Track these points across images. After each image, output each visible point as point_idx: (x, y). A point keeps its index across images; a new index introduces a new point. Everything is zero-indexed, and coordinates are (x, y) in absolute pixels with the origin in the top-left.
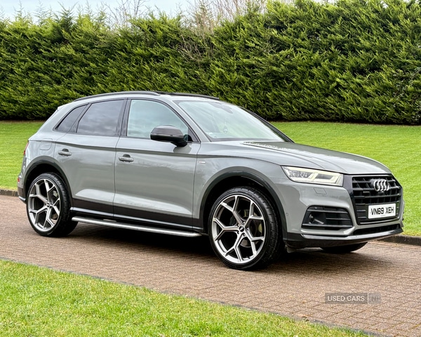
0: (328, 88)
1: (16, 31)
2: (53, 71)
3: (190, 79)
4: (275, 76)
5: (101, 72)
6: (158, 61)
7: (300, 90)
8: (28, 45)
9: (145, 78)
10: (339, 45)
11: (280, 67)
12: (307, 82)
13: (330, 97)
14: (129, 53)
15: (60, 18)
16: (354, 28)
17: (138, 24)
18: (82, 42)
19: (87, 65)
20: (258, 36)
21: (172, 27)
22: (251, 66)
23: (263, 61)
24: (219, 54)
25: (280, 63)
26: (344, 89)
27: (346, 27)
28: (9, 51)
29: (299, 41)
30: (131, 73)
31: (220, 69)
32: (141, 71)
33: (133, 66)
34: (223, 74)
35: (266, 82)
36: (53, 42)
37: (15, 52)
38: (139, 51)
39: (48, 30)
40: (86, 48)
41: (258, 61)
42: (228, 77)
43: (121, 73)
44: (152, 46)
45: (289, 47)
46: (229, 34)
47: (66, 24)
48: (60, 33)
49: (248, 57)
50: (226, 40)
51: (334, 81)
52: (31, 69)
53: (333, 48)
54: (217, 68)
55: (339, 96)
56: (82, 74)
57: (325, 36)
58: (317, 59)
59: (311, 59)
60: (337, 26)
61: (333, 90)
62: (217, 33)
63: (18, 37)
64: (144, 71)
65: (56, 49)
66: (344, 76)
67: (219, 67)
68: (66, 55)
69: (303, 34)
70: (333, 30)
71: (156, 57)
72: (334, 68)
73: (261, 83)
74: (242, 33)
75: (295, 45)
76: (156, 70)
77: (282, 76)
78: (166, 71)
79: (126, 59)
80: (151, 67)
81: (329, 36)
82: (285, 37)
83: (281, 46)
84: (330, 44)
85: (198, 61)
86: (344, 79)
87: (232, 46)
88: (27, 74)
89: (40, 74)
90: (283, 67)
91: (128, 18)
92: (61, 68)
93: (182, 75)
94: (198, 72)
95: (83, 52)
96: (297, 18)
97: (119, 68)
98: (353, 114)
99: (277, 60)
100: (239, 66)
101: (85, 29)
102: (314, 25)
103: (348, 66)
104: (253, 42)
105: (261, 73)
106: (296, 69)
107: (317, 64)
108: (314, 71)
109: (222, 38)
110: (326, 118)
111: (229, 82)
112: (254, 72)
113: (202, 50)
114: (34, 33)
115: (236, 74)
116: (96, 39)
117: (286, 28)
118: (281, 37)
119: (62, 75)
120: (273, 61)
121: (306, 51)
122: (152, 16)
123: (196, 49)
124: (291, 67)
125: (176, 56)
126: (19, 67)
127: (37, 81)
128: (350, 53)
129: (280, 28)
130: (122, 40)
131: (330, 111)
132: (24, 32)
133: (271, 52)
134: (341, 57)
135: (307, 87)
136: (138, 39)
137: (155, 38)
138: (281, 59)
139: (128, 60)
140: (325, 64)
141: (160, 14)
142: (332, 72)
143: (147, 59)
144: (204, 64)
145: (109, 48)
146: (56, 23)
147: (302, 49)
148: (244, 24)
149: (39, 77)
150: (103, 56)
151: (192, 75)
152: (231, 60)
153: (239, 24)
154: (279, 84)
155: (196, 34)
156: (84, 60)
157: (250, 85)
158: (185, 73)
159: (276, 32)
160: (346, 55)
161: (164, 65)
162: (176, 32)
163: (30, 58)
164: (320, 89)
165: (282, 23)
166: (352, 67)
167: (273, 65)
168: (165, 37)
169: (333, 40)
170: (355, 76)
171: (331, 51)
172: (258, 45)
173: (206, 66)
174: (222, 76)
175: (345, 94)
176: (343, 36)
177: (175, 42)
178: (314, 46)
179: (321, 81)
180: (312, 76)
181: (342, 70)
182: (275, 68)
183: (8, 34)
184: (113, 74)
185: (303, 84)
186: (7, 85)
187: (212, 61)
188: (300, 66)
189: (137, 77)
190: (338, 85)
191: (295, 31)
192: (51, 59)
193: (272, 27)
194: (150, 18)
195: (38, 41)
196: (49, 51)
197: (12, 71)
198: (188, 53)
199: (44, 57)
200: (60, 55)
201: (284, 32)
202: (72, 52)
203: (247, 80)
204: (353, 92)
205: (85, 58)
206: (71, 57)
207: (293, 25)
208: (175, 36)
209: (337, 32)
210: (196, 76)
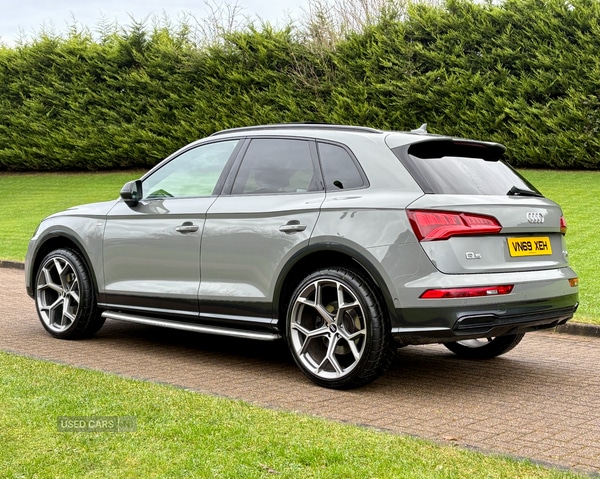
0: (494, 122)
1: (71, 52)
2: (121, 105)
3: (305, 113)
4: (420, 107)
5: (185, 106)
6: (261, 90)
7: (455, 124)
8: (88, 71)
9: (244, 112)
10: (508, 63)
11: (426, 94)
12: (464, 114)
13: (496, 134)
14: (222, 79)
15: (129, 34)
16: (529, 38)
17: (233, 39)
18: (160, 66)
19: (166, 96)
20: (397, 52)
21: (279, 43)
22: (388, 94)
23: (405, 87)
24: (343, 78)
25: (427, 89)
26: (516, 122)
27: (518, 37)
28: (62, 79)
29: (453, 58)
30: (225, 105)
31: (345, 99)
32: (238, 103)
33: (228, 97)
34: (348, 105)
35: (408, 115)
36: (120, 67)
37: (70, 81)
38: (235, 75)
39: (114, 50)
40: (164, 74)
41: (397, 86)
42: (356, 109)
43: (211, 107)
44: (252, 69)
45: (439, 66)
46: (357, 49)
47: (137, 41)
48: (129, 53)
49: (383, 82)
50: (353, 58)
51: (502, 112)
52: (91, 103)
53: (499, 67)
54: (340, 97)
55: (509, 133)
56: (159, 108)
57: (489, 51)
58: (478, 83)
59: (470, 83)
60: (504, 37)
61: (500, 124)
62: (340, 49)
63: (74, 60)
64: (243, 103)
65: (124, 75)
66: (516, 105)
67: (341, 94)
68: (138, 83)
69: (458, 49)
70: (499, 42)
71: (258, 83)
72: (502, 95)
73: (401, 116)
74: (374, 49)
75: (447, 64)
76: (258, 101)
77: (429, 106)
78: (272, 102)
79: (218, 87)
80: (251, 97)
81: (493, 51)
82: (433, 54)
83: (428, 65)
84: (496, 61)
85: (315, 87)
86: (515, 109)
87: (361, 67)
88: (87, 109)
89: (104, 110)
90: (431, 94)
91: (221, 32)
92: (132, 101)
93: (293, 107)
94: (314, 103)
95: (161, 78)
96: (450, 27)
97: (209, 100)
98: (528, 156)
99: (423, 84)
100: (371, 94)
101: (162, 48)
102: (473, 36)
103: (520, 91)
104: (389, 61)
105: (400, 103)
106: (449, 97)
107: (478, 89)
108: (474, 98)
109: (348, 56)
111: (358, 116)
112: (392, 101)
113: (320, 74)
114: (95, 54)
115: (366, 105)
116: (178, 61)
117: (435, 41)
118: (427, 53)
119: (133, 110)
120: (417, 86)
121: (462, 71)
122: (252, 29)
123: (312, 72)
124: (442, 94)
125: (285, 82)
126: (76, 100)
127: (99, 118)
128: (523, 73)
129: (426, 40)
130: (212, 62)
132: (82, 53)
133: (415, 74)
134: (511, 79)
135: (464, 121)
136: (234, 60)
137: (256, 58)
138: (428, 82)
139: (220, 89)
140: (489, 89)
141: (264, 26)
142: (499, 100)
143: (246, 86)
144: (323, 92)
145: (196, 73)
146: (123, 41)
147: (456, 69)
148: (377, 36)
149: (102, 114)
150: (188, 84)
151: (306, 108)
152: (360, 86)
153: (369, 36)
154: (426, 116)
155: (312, 51)
156: (163, 90)
157: (386, 119)
158: (298, 104)
159: (421, 46)
160: (518, 75)
161: (268, 94)
162: (285, 50)
163: (90, 88)
164: (483, 122)
165: (429, 34)
166: (527, 93)
167: (417, 91)
168: (270, 57)
169: (499, 56)
170: (531, 105)
171: (497, 70)
172: (396, 65)
173: (325, 94)
174: (347, 108)
175: (518, 130)
176: (514, 49)
177: (284, 63)
178: (473, 65)
179: (484, 112)
180: (471, 105)
181: (513, 96)
182: (420, 96)
183: (61, 56)
184: (200, 107)
185: (458, 117)
186: (60, 125)
187: (333, 87)
188: (454, 92)
189: (233, 112)
190: (508, 117)
191: (448, 45)
192: (118, 89)
193: (416, 40)
194: (250, 31)
195: (101, 65)
196: (116, 79)
197: (67, 106)
198: (302, 77)
199: (109, 86)
200: (130, 84)
201: (432, 46)
202: (146, 79)
203: (381, 113)
204: (529, 126)
205: (164, 87)
206: (144, 86)
207: (444, 37)
208: (283, 55)
209: (506, 45)
210: (312, 109)
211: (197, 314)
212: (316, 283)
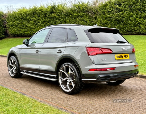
0: (136, 24)
1: (40, 10)
2: (50, 22)
3: (91, 23)
4: (118, 21)
5: (64, 22)
6: (81, 17)
7: (126, 24)
8: (43, 14)
9: (77, 23)
10: (139, 10)
11: (119, 17)
12: (129, 22)
13: (136, 27)
14: (72, 15)
15: (52, 5)
16: (144, 3)
17: (75, 6)
18: (59, 13)
19: (60, 19)
20: (113, 7)
21: (85, 6)
22: (110, 18)
23: (114, 16)
24: (100, 14)
25: (120, 16)
26: (141, 24)
27: (141, 3)
28: (38, 16)
29: (126, 9)
30: (73, 21)
31: (100, 19)
32: (76, 21)
33: (74, 19)
34: (101, 20)
35: (115, 22)
36: (50, 13)
37: (40, 17)
38: (75, 14)
39: (49, 10)
40: (60, 14)
41: (112, 16)
42: (103, 22)
43: (70, 22)
44: (79, 13)
45: (122, 11)
46: (103, 7)
47: (54, 7)
48: (52, 10)
49: (109, 15)
50: (102, 9)
51: (138, 21)
52: (44, 21)
53: (137, 11)
54: (99, 19)
55: (139, 26)
56: (59, 22)
57: (135, 7)
58: (132, 14)
59: (130, 15)
60: (138, 3)
61: (137, 24)
62: (99, 7)
63: (40, 12)
64: (77, 21)
65: (51, 15)
66: (141, 20)
67: (100, 18)
68: (54, 17)
69: (127, 6)
70: (137, 5)
71: (81, 16)
72: (138, 17)
73: (113, 23)
74: (107, 7)
75: (125, 10)
76: (80, 20)
77: (120, 20)
78: (83, 20)
79: (71, 17)
80: (79, 19)
81: (136, 7)
82: (121, 8)
83: (120, 11)
84: (136, 9)
85: (93, 16)
86: (141, 21)
87: (104, 11)
88: (43, 23)
89: (47, 23)
90: (120, 17)
91: (72, 4)
92: (53, 21)
93: (88, 21)
94: (93, 20)
95: (59, 15)
96: (125, 1)
97: (69, 20)
98: (144, 32)
99: (119, 15)
100: (106, 18)
101: (59, 8)
102: (131, 3)
103: (142, 16)
104: (111, 10)
105: (113, 20)
106: (125, 18)
107: (132, 16)
108: (131, 18)
109: (101, 9)
110: (135, 34)
111: (103, 23)
112: (111, 19)
113: (95, 13)
114: (45, 10)
115: (105, 20)
116: (63, 11)
117: (122, 5)
118: (120, 8)
119: (53, 23)
120: (117, 15)
121: (128, 12)
123: (93, 13)
124: (123, 17)
125: (87, 15)
126: (41, 21)
127: (46, 25)
128: (143, 12)
129: (120, 5)
130: (70, 11)
131: (136, 31)
132: (42, 10)
133: (117, 13)
134: (140, 14)
135: (129, 24)
136: (75, 11)
137: (80, 10)
138: (120, 15)
139: (72, 17)
140: (134, 16)
141: (82, 2)
142: (137, 19)
143: (78, 17)
144: (95, 18)
145: (67, 14)
146: (51, 7)
147: (127, 11)
148: (108, 4)
149: (47, 24)
150: (65, 16)
151: (91, 21)
152: (104, 16)
153: (106, 4)
154: (119, 23)
155: (93, 8)
156: (59, 18)
157: (110, 23)
158: (89, 21)
159: (118, 6)
160: (141, 13)
161: (83, 18)
162: (87, 8)
163: (44, 18)
164: (133, 24)
165: (120, 3)
166: (144, 17)
167: (117, 17)
168: (83, 10)
169: (137, 8)
170: (145, 20)
171: (136, 11)
172: (112, 11)
173: (96, 18)
174: (101, 21)
175: (141, 26)
176: (141, 6)
177: (86, 11)
178: (131, 10)
179: (133, 21)
180: (130, 20)
181: (140, 18)
182: (118, 18)
183: (38, 11)
184: (68, 22)
185: (127, 23)
186: (38, 26)
187: (98, 16)
188: (126, 17)
189: (75, 23)
190: (139, 23)
191: (125, 5)
192: (50, 18)
193: (117, 4)
194: (79, 4)
195: (46, 13)
196: (49, 16)
197: (39, 22)
198: (91, 14)
199: (48, 17)
200: (52, 17)
201: (121, 6)
202: (56, 15)
203: (109, 22)
204: (144, 25)
205: (60, 17)
206: (55, 17)
208: (86, 9)
210: (93, 22)
211: (39, 73)
212: (64, 66)
